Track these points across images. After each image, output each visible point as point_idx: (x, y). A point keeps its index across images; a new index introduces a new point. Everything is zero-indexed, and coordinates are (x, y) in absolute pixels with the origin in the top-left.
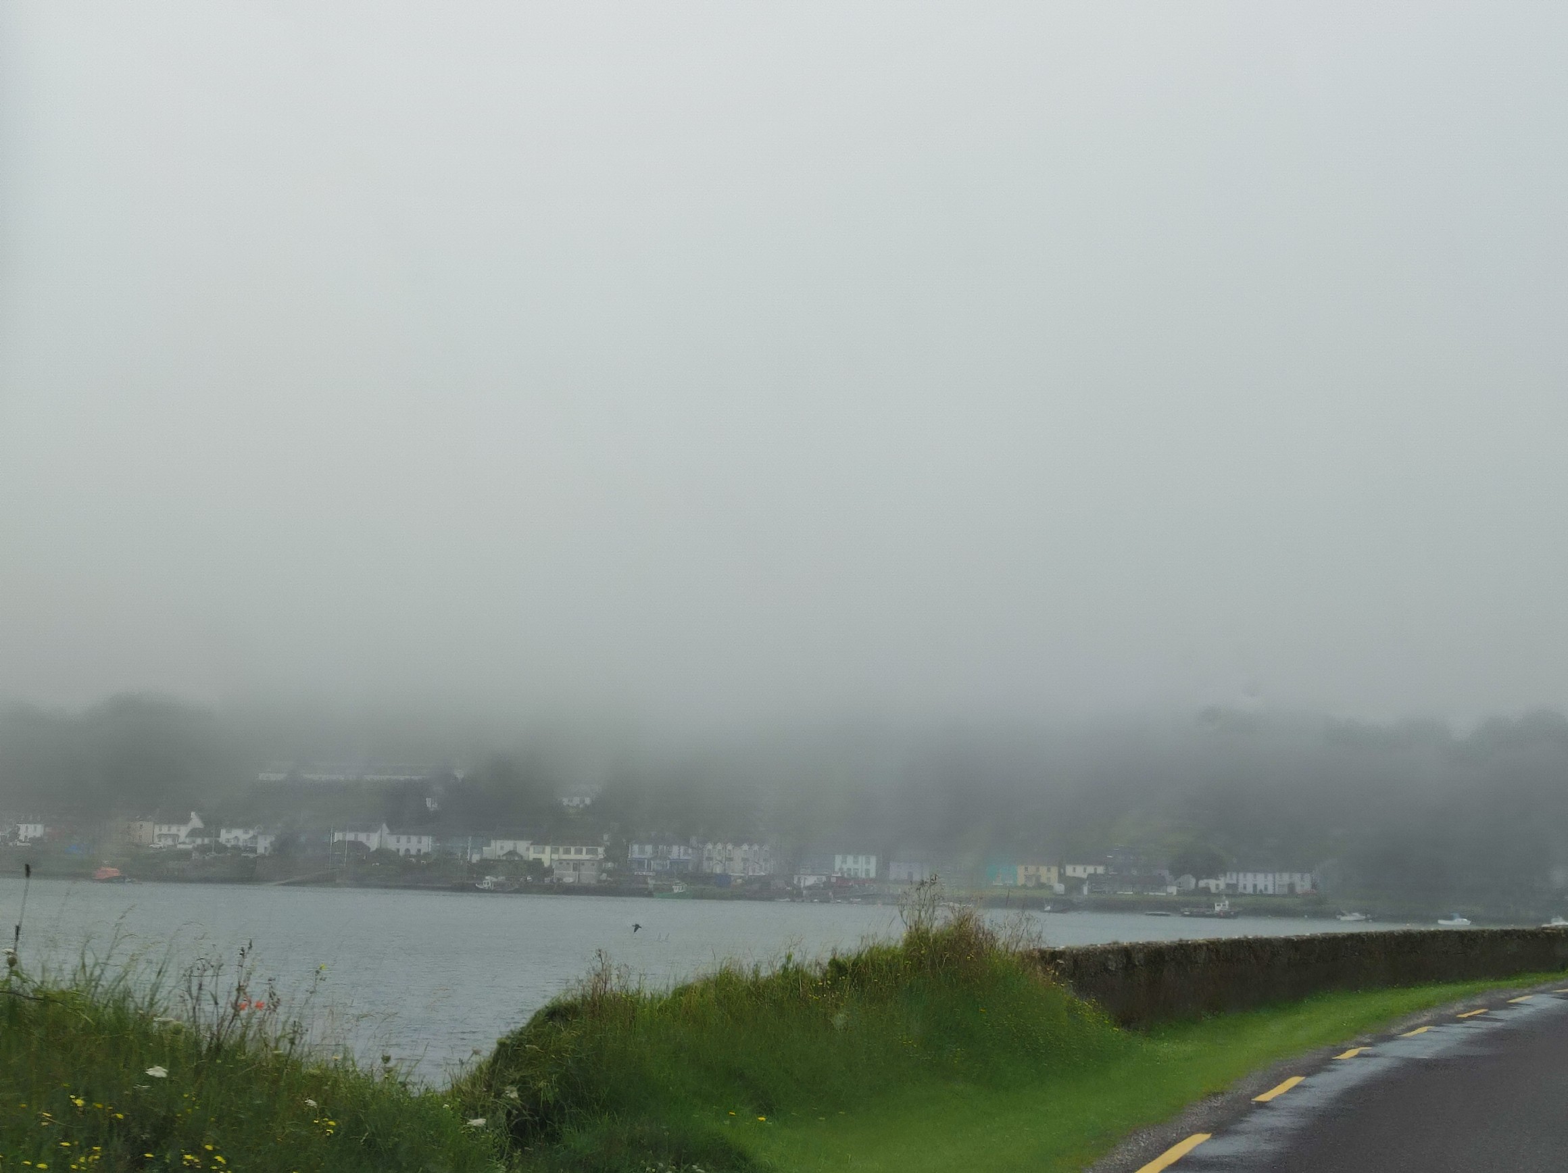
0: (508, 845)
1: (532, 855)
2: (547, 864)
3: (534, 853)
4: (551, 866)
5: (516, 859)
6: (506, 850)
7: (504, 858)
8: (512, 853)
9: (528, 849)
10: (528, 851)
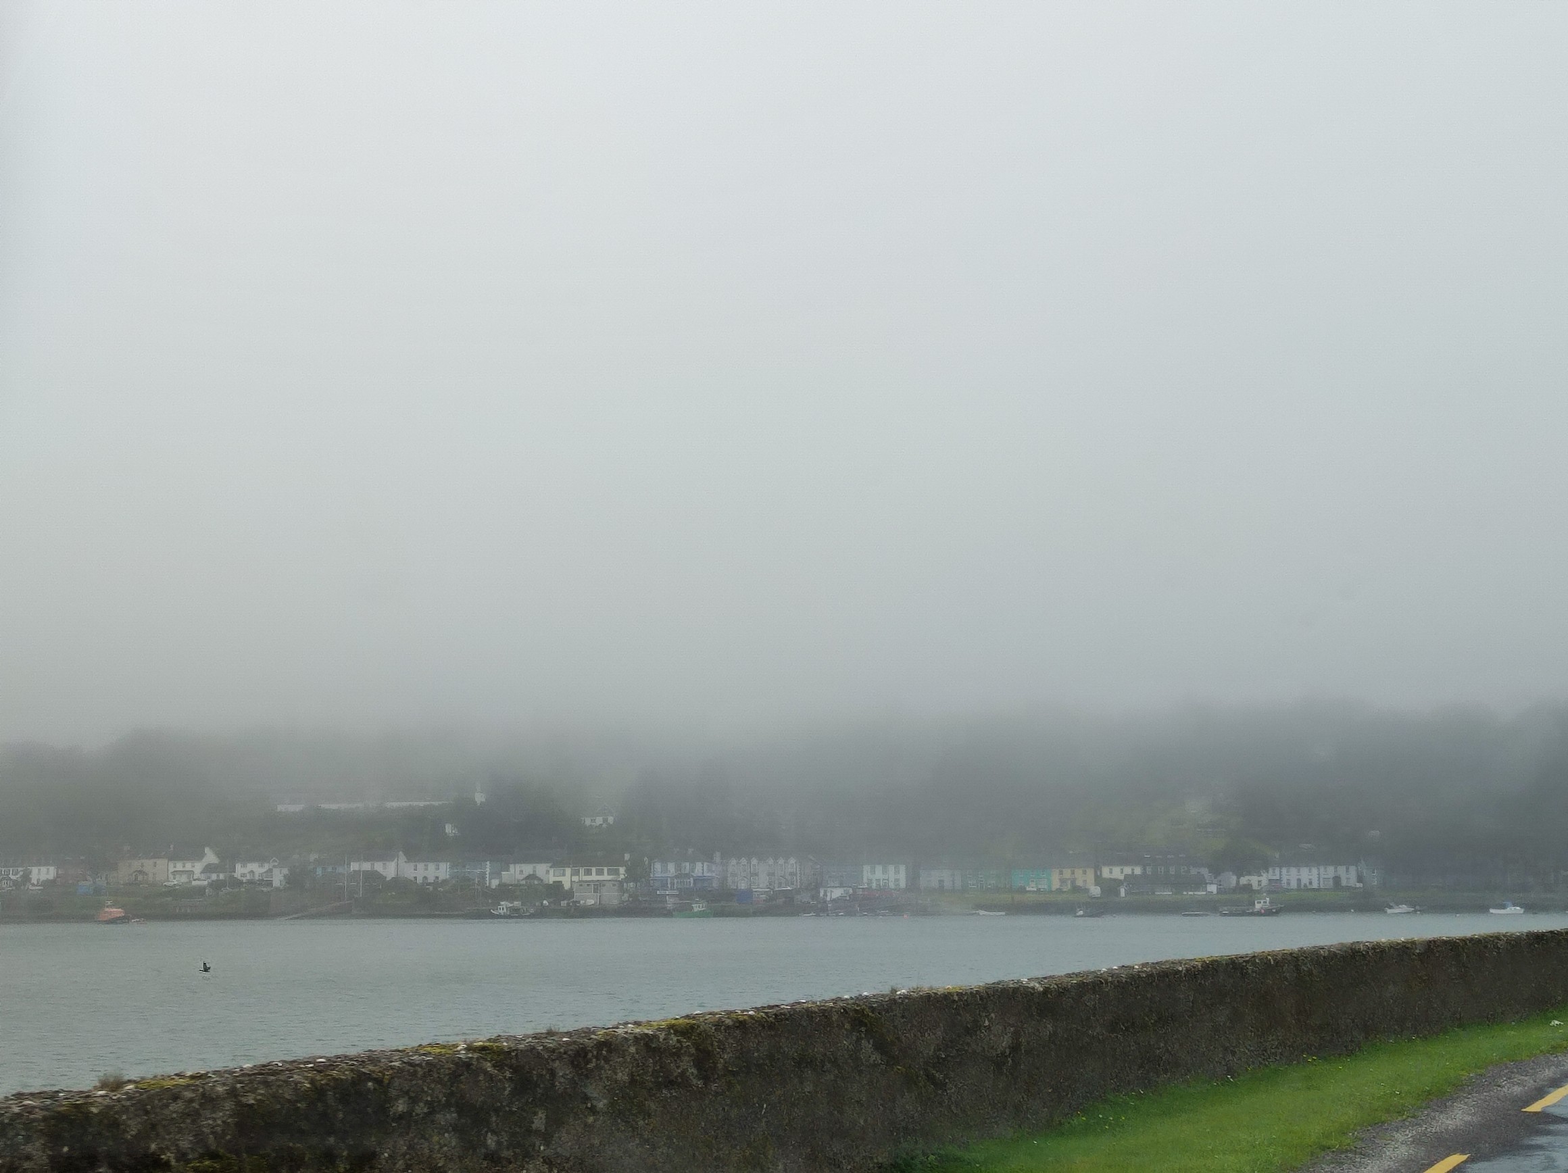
0: (528, 869)
1: (552, 878)
2: (567, 886)
3: (554, 876)
4: (571, 888)
5: (536, 882)
6: (526, 874)
7: (524, 882)
8: (532, 877)
9: (548, 872)
10: (547, 874)
